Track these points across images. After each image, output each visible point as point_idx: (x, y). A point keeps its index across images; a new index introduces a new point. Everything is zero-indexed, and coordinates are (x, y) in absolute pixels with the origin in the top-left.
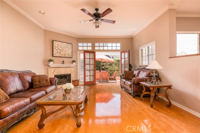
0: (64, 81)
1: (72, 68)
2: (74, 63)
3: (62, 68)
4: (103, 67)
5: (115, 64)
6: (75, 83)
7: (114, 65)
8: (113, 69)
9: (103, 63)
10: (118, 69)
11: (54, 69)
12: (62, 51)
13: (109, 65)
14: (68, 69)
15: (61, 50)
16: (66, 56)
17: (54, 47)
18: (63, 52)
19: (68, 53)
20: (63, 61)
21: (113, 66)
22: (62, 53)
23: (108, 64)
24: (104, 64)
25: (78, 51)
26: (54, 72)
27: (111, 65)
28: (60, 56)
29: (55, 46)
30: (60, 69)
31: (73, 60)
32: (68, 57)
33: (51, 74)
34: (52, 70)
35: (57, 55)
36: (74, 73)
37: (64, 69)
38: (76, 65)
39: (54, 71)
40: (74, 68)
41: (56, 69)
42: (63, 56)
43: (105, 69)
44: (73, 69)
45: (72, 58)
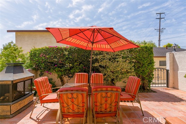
4: (96, 65)
5: (123, 58)
7: (121, 60)
8: (119, 69)
9: (97, 55)
10: (131, 69)
13: (110, 60)
21: (118, 61)
23: (108, 57)
24: (98, 57)
27: (114, 59)
43: (101, 69)
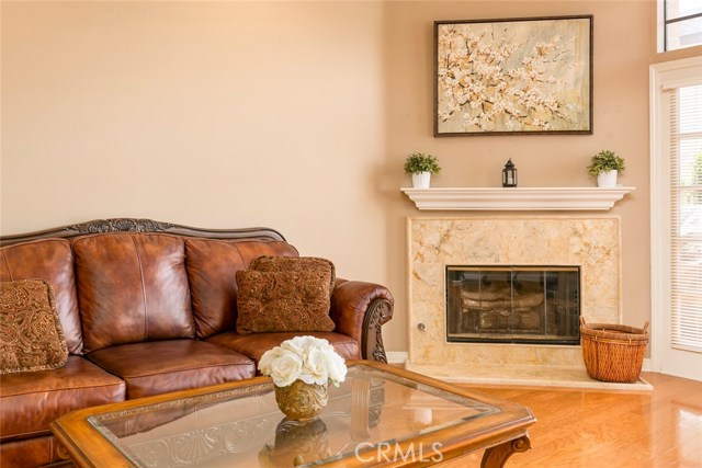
0: (531, 320)
1: (589, 222)
2: (609, 178)
3: (502, 221)
6: (604, 357)
11: (444, 224)
12: (502, 85)
14: (552, 229)
15: (491, 84)
16: (534, 126)
17: (442, 71)
18: (512, 91)
19: (550, 100)
20: (510, 166)
22: (500, 104)
25: (653, 70)
26: (446, 248)
28: (485, 128)
29: (452, 58)
30: (485, 224)
31: (596, 152)
32: (550, 133)
33: (428, 255)
34: (432, 231)
35: (467, 122)
36: (609, 264)
37: (520, 224)
38: (627, 197)
39: (445, 238)
40: (607, 223)
41: (460, 221)
42: (511, 125)
44: (599, 233)
45: (590, 132)
